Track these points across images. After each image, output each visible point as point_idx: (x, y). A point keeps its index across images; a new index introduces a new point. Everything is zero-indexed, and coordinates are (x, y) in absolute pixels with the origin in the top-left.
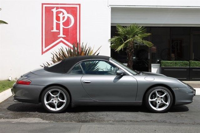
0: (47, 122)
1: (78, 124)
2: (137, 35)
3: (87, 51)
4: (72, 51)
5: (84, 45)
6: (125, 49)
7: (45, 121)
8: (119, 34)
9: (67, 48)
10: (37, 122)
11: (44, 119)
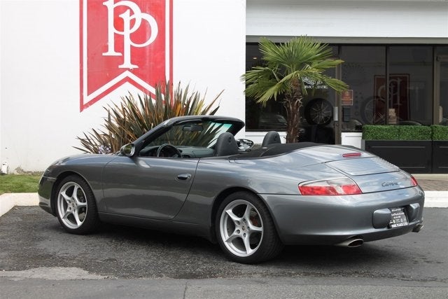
0: (100, 277)
1: (177, 281)
2: (310, 64)
3: (189, 102)
4: (154, 102)
5: (183, 88)
6: (281, 96)
7: (94, 276)
8: (266, 62)
9: (142, 95)
10: (74, 277)
11: (91, 271)
